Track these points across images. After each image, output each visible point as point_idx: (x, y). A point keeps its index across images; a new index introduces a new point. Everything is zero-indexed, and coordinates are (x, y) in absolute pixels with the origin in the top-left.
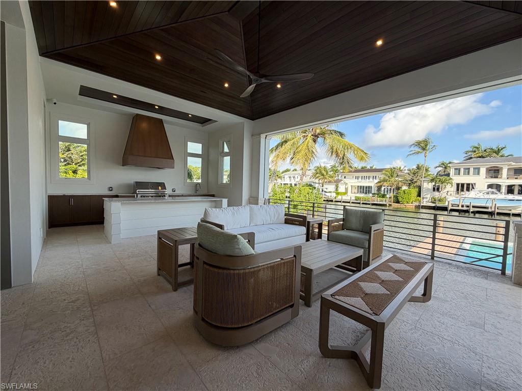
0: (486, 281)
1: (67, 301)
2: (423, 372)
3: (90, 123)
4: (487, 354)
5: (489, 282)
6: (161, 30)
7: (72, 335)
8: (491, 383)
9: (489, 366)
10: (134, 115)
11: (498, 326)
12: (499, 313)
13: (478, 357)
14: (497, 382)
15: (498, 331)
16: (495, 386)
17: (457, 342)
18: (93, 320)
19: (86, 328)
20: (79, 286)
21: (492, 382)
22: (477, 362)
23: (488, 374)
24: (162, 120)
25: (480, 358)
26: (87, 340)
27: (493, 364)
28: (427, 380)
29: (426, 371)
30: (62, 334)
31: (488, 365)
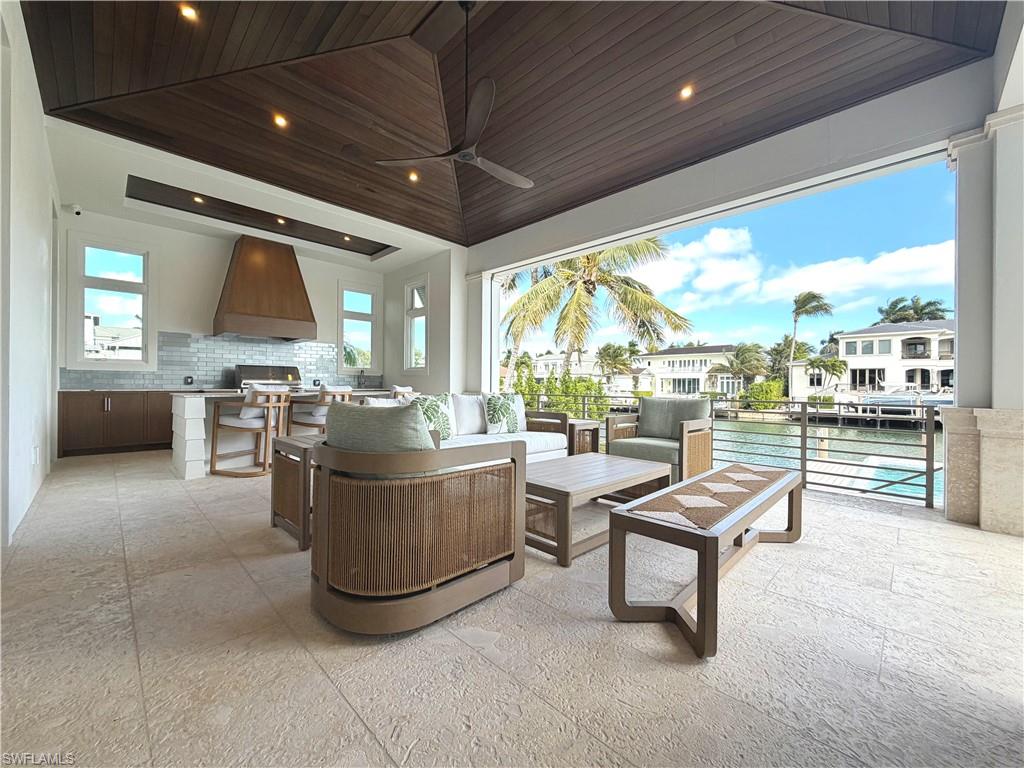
0: (898, 518)
1: (77, 574)
2: (774, 660)
3: (148, 253)
4: (893, 627)
5: (902, 519)
6: (284, 67)
7: (82, 628)
8: (899, 672)
9: (897, 645)
10: (237, 239)
11: (917, 583)
12: (918, 564)
13: (876, 633)
14: (910, 670)
15: (916, 591)
16: (905, 676)
17: (840, 612)
18: (128, 602)
19: (112, 616)
20: (108, 549)
21: (900, 669)
22: (875, 639)
23: (893, 657)
24: (292, 247)
25: (881, 633)
26: (112, 635)
27: (904, 642)
28: (780, 673)
29: (780, 658)
30: (60, 627)
31: (895, 643)
